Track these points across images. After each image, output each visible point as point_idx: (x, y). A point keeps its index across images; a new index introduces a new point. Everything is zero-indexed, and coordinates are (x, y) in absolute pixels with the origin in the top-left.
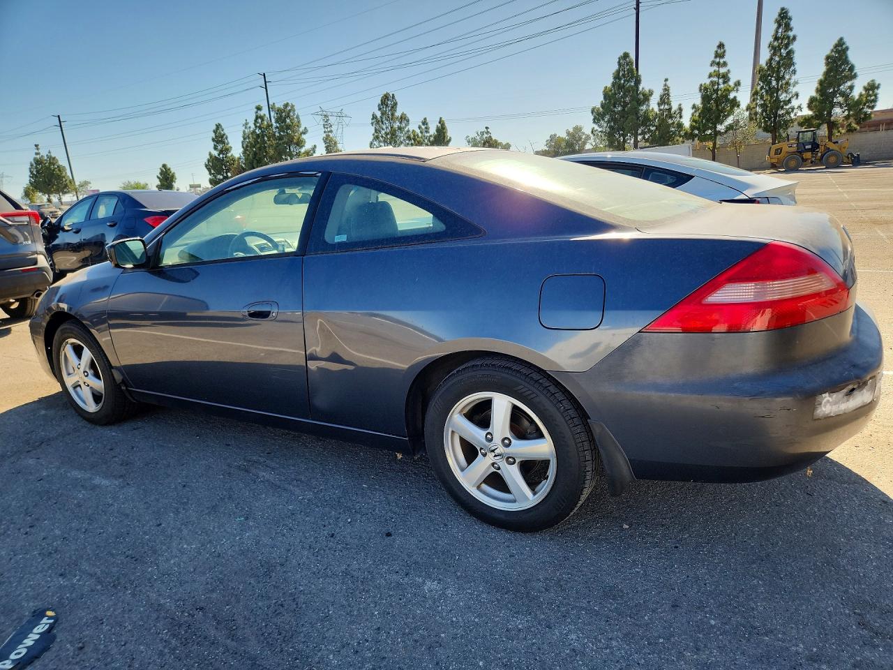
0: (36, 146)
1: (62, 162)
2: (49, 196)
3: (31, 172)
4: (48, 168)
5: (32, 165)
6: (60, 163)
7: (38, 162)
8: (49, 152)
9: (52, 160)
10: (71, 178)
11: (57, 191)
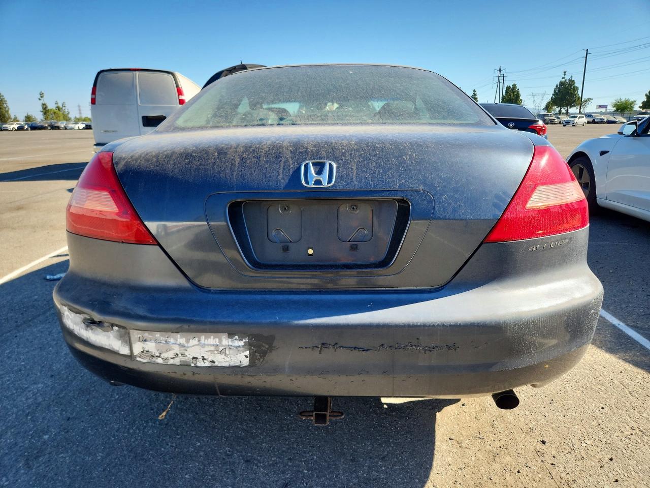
0: (565, 72)
1: (578, 84)
2: (561, 109)
3: (555, 91)
4: (567, 88)
5: (557, 86)
6: (576, 85)
7: (562, 84)
8: (571, 77)
9: (572, 82)
10: (580, 96)
11: (567, 105)
